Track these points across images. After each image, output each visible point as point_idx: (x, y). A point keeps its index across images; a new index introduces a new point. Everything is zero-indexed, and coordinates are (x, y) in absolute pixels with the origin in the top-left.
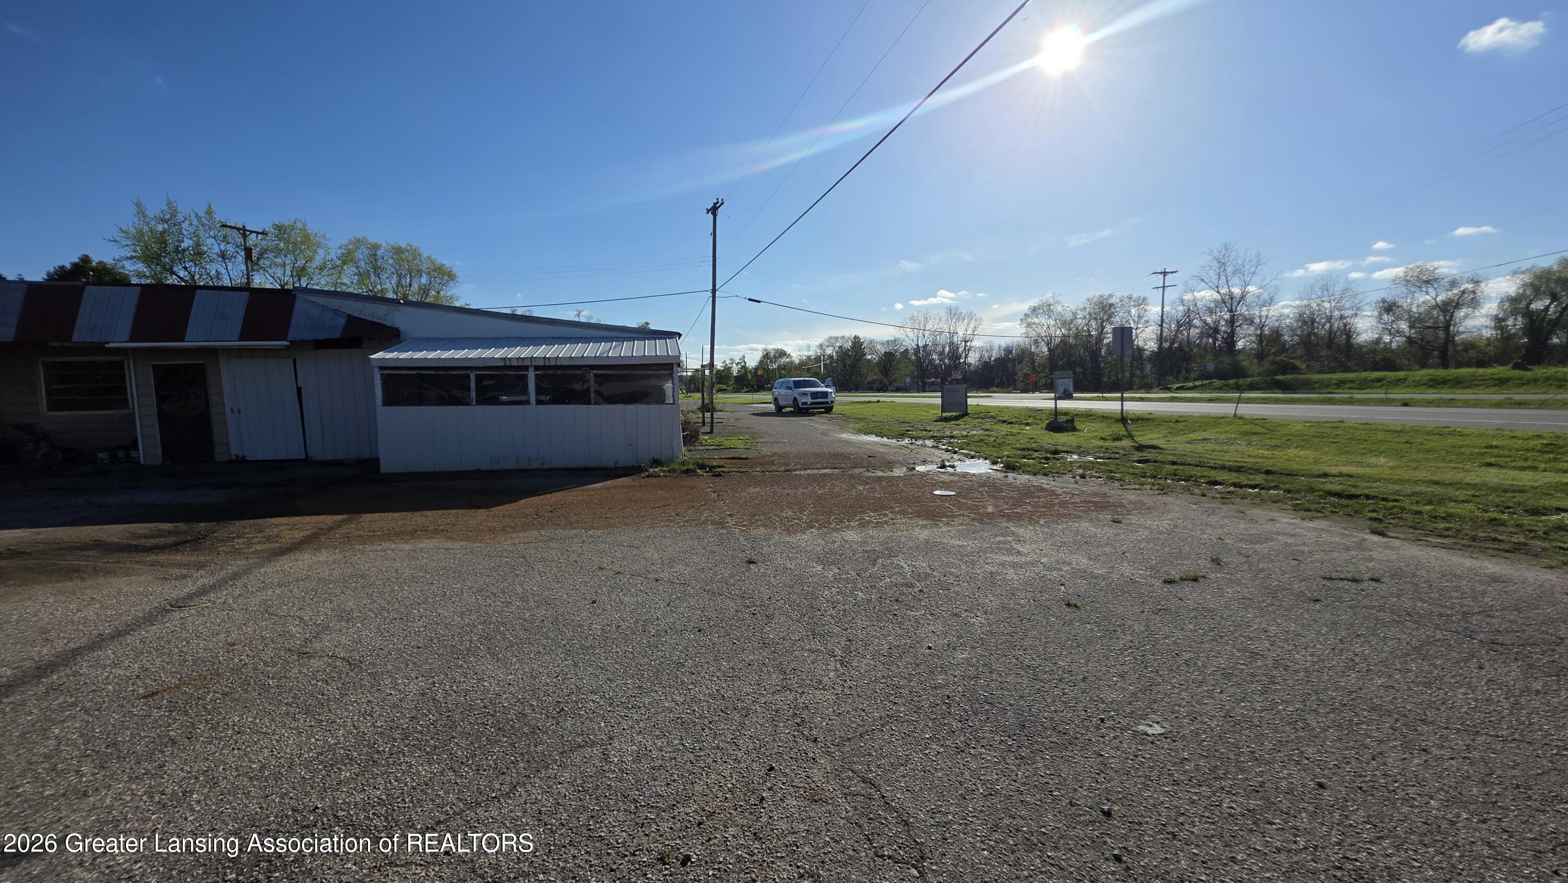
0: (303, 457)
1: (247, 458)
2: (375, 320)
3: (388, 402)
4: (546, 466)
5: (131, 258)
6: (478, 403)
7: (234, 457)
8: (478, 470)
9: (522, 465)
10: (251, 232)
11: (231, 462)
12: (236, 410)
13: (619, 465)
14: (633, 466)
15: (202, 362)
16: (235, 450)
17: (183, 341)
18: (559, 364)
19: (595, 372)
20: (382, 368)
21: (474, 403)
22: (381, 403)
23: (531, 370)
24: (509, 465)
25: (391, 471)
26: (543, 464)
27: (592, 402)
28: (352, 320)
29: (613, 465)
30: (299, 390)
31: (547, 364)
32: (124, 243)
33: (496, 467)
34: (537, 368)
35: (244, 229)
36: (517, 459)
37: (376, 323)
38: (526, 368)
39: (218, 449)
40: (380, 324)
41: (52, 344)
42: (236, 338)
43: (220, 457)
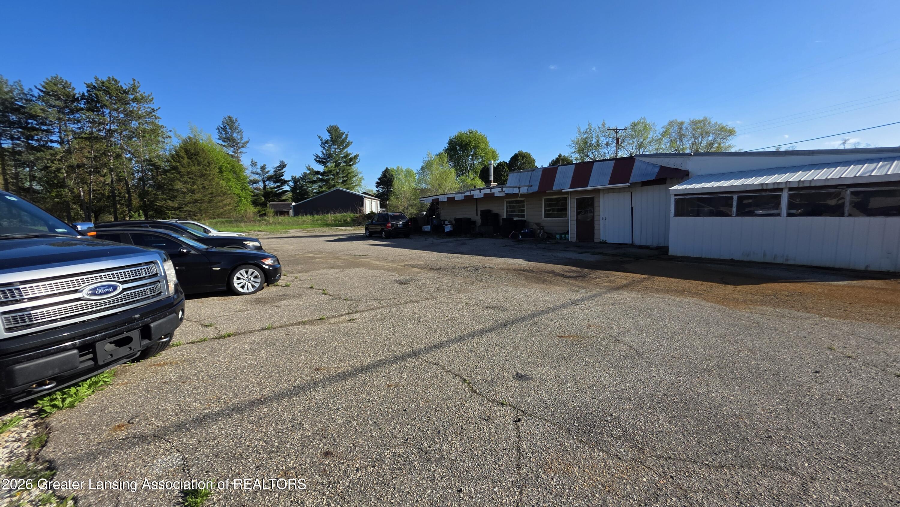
0: (631, 243)
1: (607, 242)
2: (675, 167)
3: (677, 215)
5: (575, 152)
6: (737, 215)
7: (601, 241)
8: (732, 259)
9: (768, 259)
10: (620, 130)
11: (600, 243)
12: (604, 219)
14: (888, 272)
15: (594, 196)
16: (602, 238)
17: (588, 187)
18: (813, 185)
19: (852, 189)
20: (676, 195)
21: (734, 215)
22: (673, 215)
23: (786, 191)
24: (758, 258)
25: (675, 255)
26: (787, 260)
27: (846, 214)
28: (663, 169)
30: (632, 208)
31: (801, 186)
32: (573, 146)
33: (745, 259)
34: (791, 189)
35: (617, 129)
36: (764, 255)
37: (676, 169)
38: (781, 190)
39: (596, 236)
40: (678, 169)
41: (547, 192)
42: (608, 183)
43: (596, 240)
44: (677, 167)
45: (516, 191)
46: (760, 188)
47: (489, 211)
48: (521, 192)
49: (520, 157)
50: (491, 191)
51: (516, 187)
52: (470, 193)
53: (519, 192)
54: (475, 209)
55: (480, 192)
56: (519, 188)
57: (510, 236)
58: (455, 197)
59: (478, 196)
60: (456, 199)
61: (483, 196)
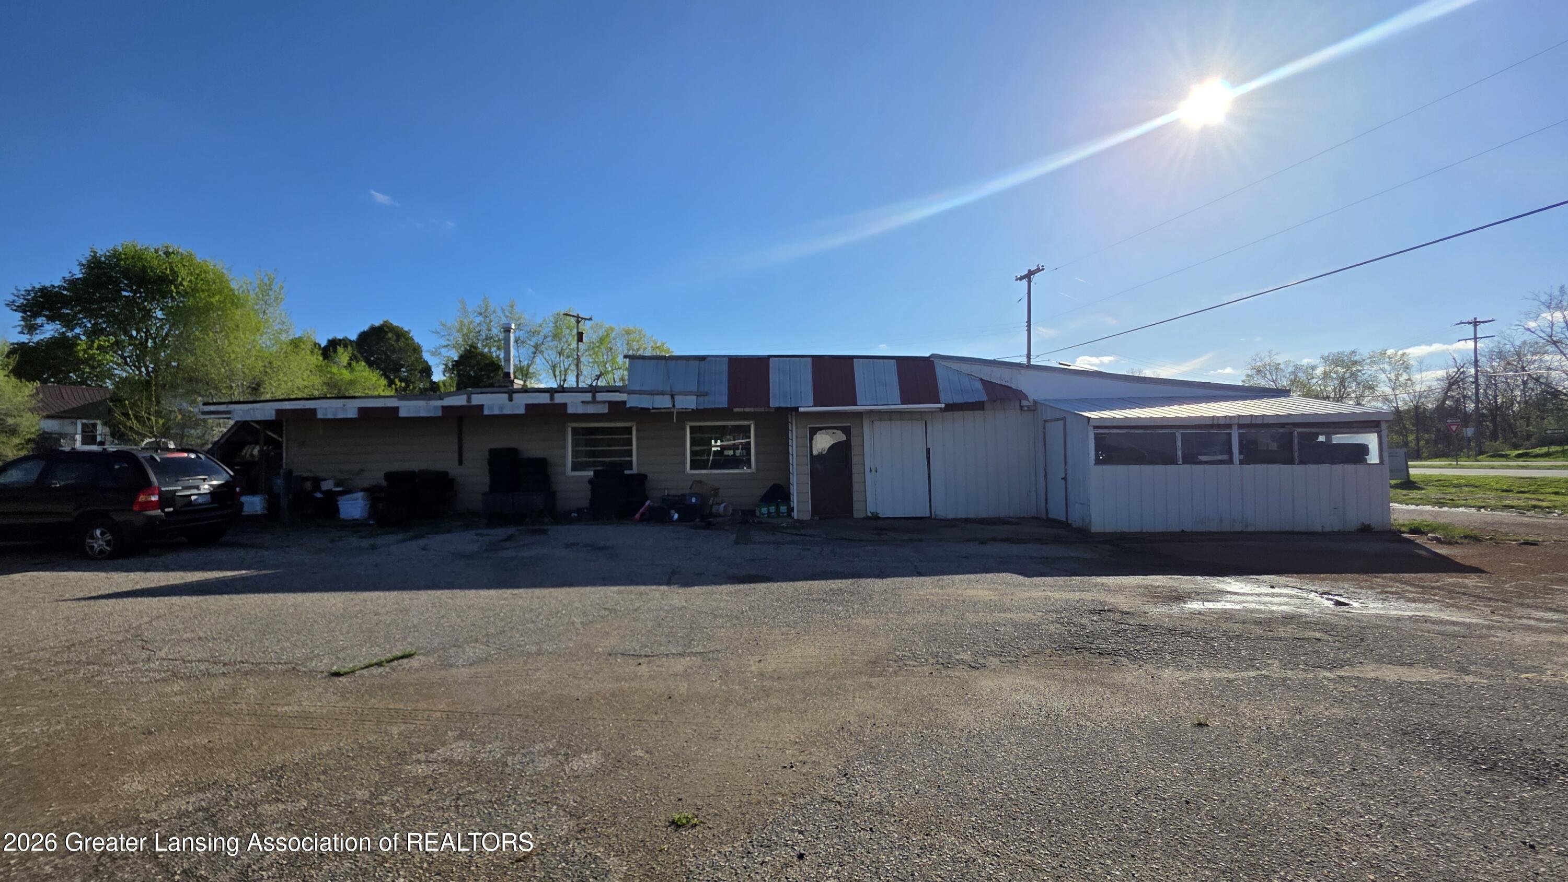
0: (928, 515)
1: (880, 515)
3: (1098, 462)
4: (1251, 529)
6: (1184, 463)
7: (869, 514)
8: (1183, 531)
9: (1226, 527)
10: (582, 318)
11: (867, 518)
12: (873, 470)
13: (1324, 530)
14: (1339, 532)
15: (849, 425)
16: (871, 508)
17: (856, 405)
18: (1265, 422)
19: (1300, 430)
20: (1095, 427)
21: (1181, 463)
22: (1094, 462)
23: (1235, 428)
24: (1213, 527)
25: (1102, 531)
26: (1247, 526)
27: (1297, 461)
29: (1320, 530)
30: (928, 451)
31: (1253, 422)
33: (1201, 529)
34: (1240, 426)
35: (578, 317)
36: (1221, 521)
38: (1229, 426)
39: (856, 506)
40: (1007, 387)
41: (736, 410)
43: (858, 514)
44: (1006, 384)
46: (1210, 423)
47: (514, 452)
48: (677, 406)
50: (552, 398)
51: (662, 393)
52: (469, 400)
53: (674, 406)
54: (456, 447)
55: (511, 399)
56: (673, 396)
57: (637, 516)
58: (396, 409)
59: (501, 408)
60: (403, 414)
61: (522, 411)
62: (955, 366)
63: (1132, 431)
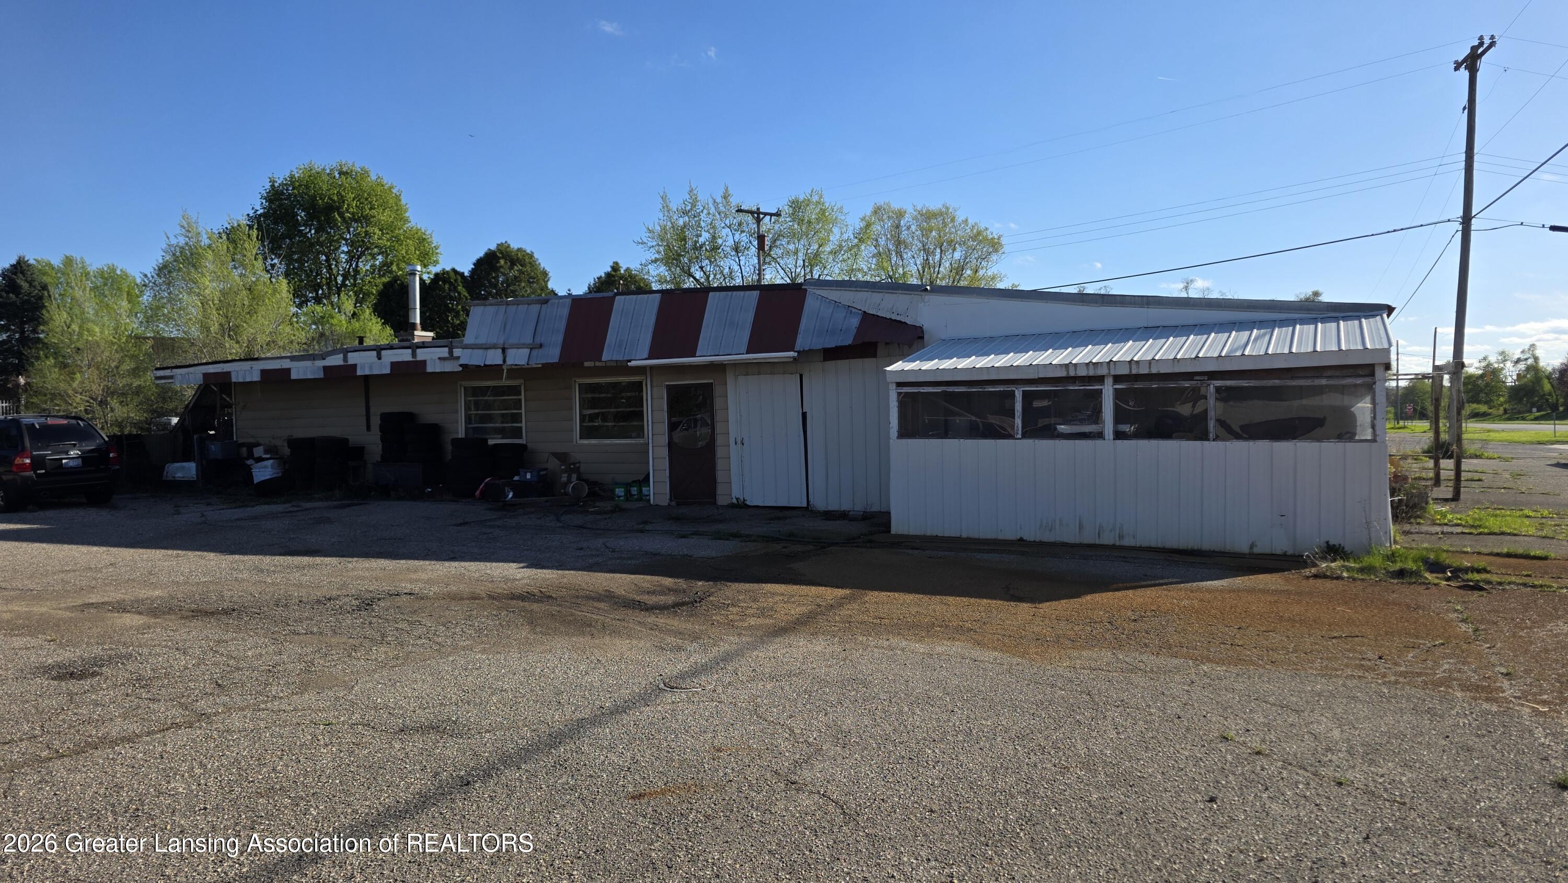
0: (805, 505)
1: (748, 503)
2: (894, 317)
3: (904, 433)
4: (1128, 542)
5: (656, 261)
6: (1024, 436)
7: (734, 501)
8: (1021, 540)
9: (1088, 538)
10: (766, 214)
11: (732, 506)
12: (739, 442)
13: (1256, 550)
14: (1285, 555)
15: (712, 381)
16: (736, 493)
17: (695, 356)
18: (1154, 371)
19: (1218, 383)
20: (899, 385)
21: (1019, 436)
22: (896, 434)
23: (1109, 382)
24: (1069, 535)
25: (905, 533)
26: (1121, 537)
27: (1211, 436)
28: (868, 319)
29: (1245, 549)
30: (804, 415)
31: (1134, 372)
32: (650, 244)
33: (1048, 537)
34: (1117, 379)
35: (758, 212)
36: (1081, 527)
37: (895, 320)
38: (1101, 379)
39: (720, 490)
40: (900, 322)
41: (587, 364)
42: (744, 349)
43: (722, 500)
44: (898, 318)
45: (494, 357)
46: (1063, 374)
47: (410, 417)
48: (509, 361)
49: (502, 262)
50: (414, 354)
51: (494, 347)
52: (345, 359)
53: (504, 361)
54: (363, 411)
55: (379, 358)
56: (504, 350)
57: (478, 493)
58: (288, 371)
59: (371, 368)
60: (294, 376)
61: (387, 371)
62: (834, 295)
63: (950, 389)
